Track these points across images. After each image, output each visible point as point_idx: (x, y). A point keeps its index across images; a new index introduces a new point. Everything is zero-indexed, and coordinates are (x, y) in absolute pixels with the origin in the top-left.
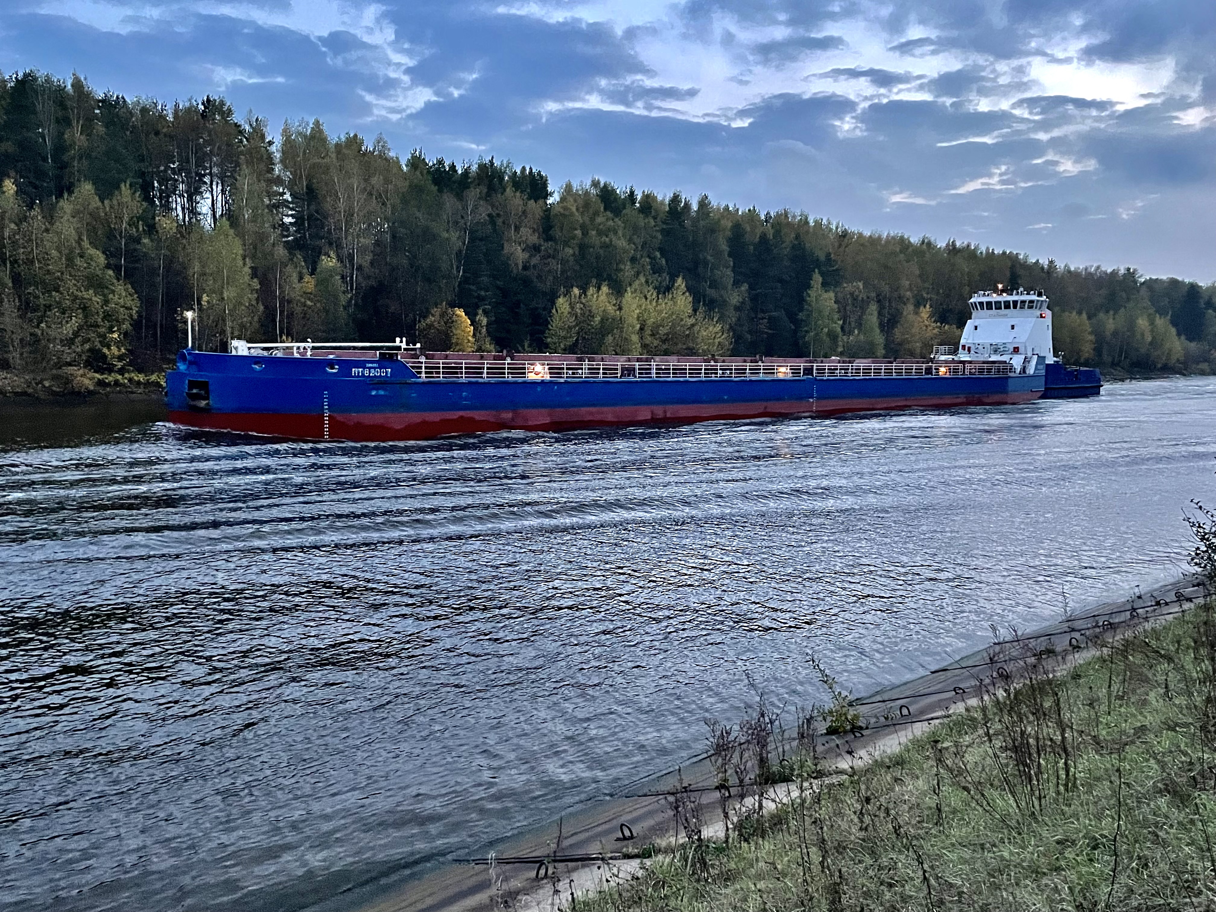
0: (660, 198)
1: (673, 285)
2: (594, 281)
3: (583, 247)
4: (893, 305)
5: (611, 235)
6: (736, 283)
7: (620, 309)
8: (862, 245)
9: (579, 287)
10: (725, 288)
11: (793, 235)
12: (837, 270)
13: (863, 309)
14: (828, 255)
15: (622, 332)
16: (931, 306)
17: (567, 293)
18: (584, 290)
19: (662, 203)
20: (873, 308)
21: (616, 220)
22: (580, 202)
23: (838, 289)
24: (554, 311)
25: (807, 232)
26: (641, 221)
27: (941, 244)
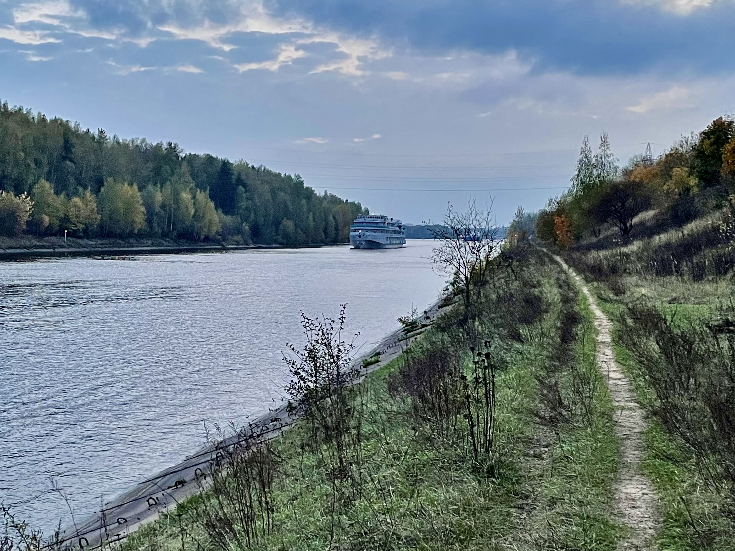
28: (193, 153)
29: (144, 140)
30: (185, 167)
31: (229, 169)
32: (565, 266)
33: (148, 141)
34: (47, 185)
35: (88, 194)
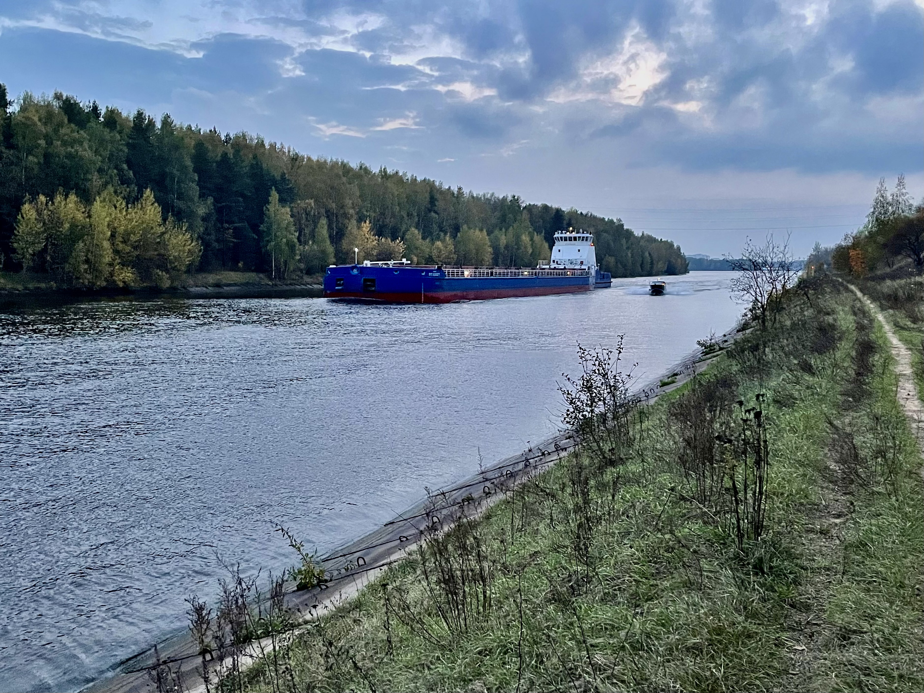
0: (124, 115)
1: (142, 196)
2: (61, 189)
3: (47, 156)
4: (340, 220)
5: (77, 147)
6: (202, 196)
7: (90, 216)
8: (311, 167)
9: (46, 195)
10: (192, 200)
11: (251, 156)
12: (291, 188)
13: (315, 224)
14: (283, 174)
15: (93, 239)
16: (370, 223)
17: (33, 199)
18: (51, 197)
19: (127, 119)
20: (324, 221)
21: (82, 132)
22: (43, 113)
23: (292, 205)
24: (19, 217)
25: (263, 154)
26: (107, 134)
27: (375, 170)
28: (532, 203)
29: (493, 194)
30: (525, 215)
31: (562, 216)
32: (859, 294)
33: (496, 195)
34: (416, 232)
35: (448, 239)
